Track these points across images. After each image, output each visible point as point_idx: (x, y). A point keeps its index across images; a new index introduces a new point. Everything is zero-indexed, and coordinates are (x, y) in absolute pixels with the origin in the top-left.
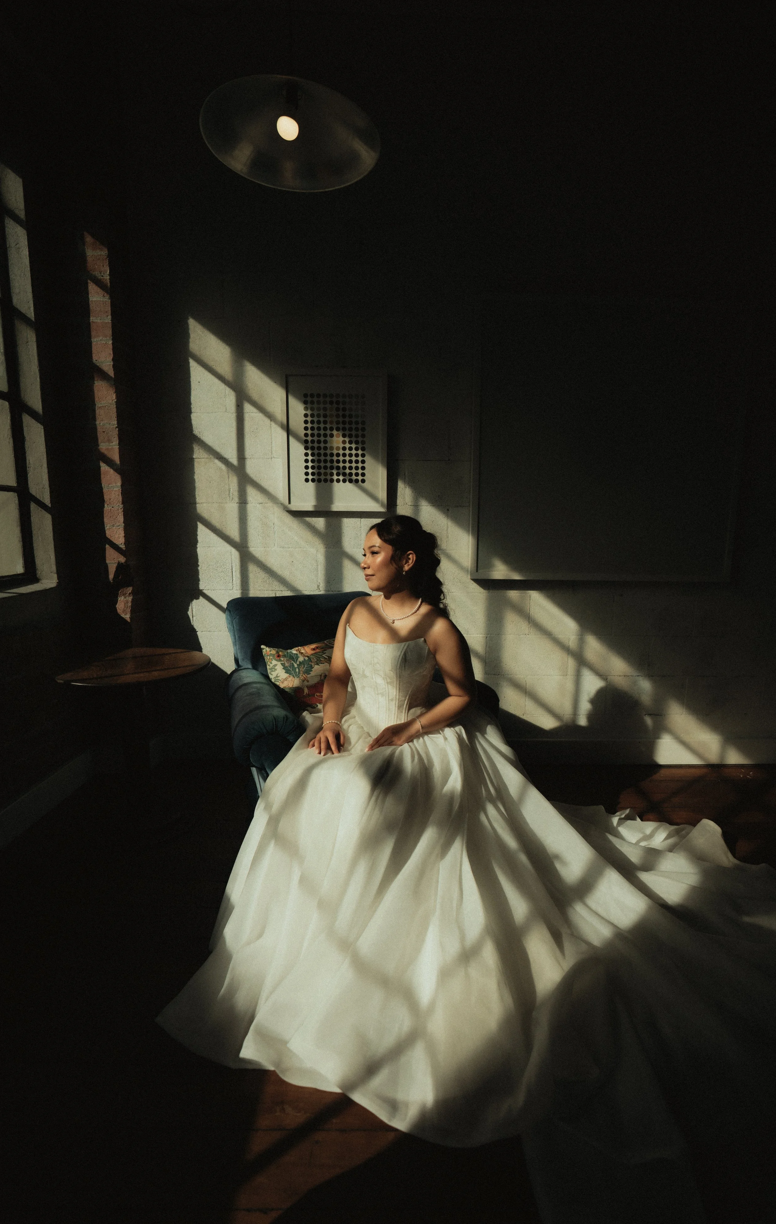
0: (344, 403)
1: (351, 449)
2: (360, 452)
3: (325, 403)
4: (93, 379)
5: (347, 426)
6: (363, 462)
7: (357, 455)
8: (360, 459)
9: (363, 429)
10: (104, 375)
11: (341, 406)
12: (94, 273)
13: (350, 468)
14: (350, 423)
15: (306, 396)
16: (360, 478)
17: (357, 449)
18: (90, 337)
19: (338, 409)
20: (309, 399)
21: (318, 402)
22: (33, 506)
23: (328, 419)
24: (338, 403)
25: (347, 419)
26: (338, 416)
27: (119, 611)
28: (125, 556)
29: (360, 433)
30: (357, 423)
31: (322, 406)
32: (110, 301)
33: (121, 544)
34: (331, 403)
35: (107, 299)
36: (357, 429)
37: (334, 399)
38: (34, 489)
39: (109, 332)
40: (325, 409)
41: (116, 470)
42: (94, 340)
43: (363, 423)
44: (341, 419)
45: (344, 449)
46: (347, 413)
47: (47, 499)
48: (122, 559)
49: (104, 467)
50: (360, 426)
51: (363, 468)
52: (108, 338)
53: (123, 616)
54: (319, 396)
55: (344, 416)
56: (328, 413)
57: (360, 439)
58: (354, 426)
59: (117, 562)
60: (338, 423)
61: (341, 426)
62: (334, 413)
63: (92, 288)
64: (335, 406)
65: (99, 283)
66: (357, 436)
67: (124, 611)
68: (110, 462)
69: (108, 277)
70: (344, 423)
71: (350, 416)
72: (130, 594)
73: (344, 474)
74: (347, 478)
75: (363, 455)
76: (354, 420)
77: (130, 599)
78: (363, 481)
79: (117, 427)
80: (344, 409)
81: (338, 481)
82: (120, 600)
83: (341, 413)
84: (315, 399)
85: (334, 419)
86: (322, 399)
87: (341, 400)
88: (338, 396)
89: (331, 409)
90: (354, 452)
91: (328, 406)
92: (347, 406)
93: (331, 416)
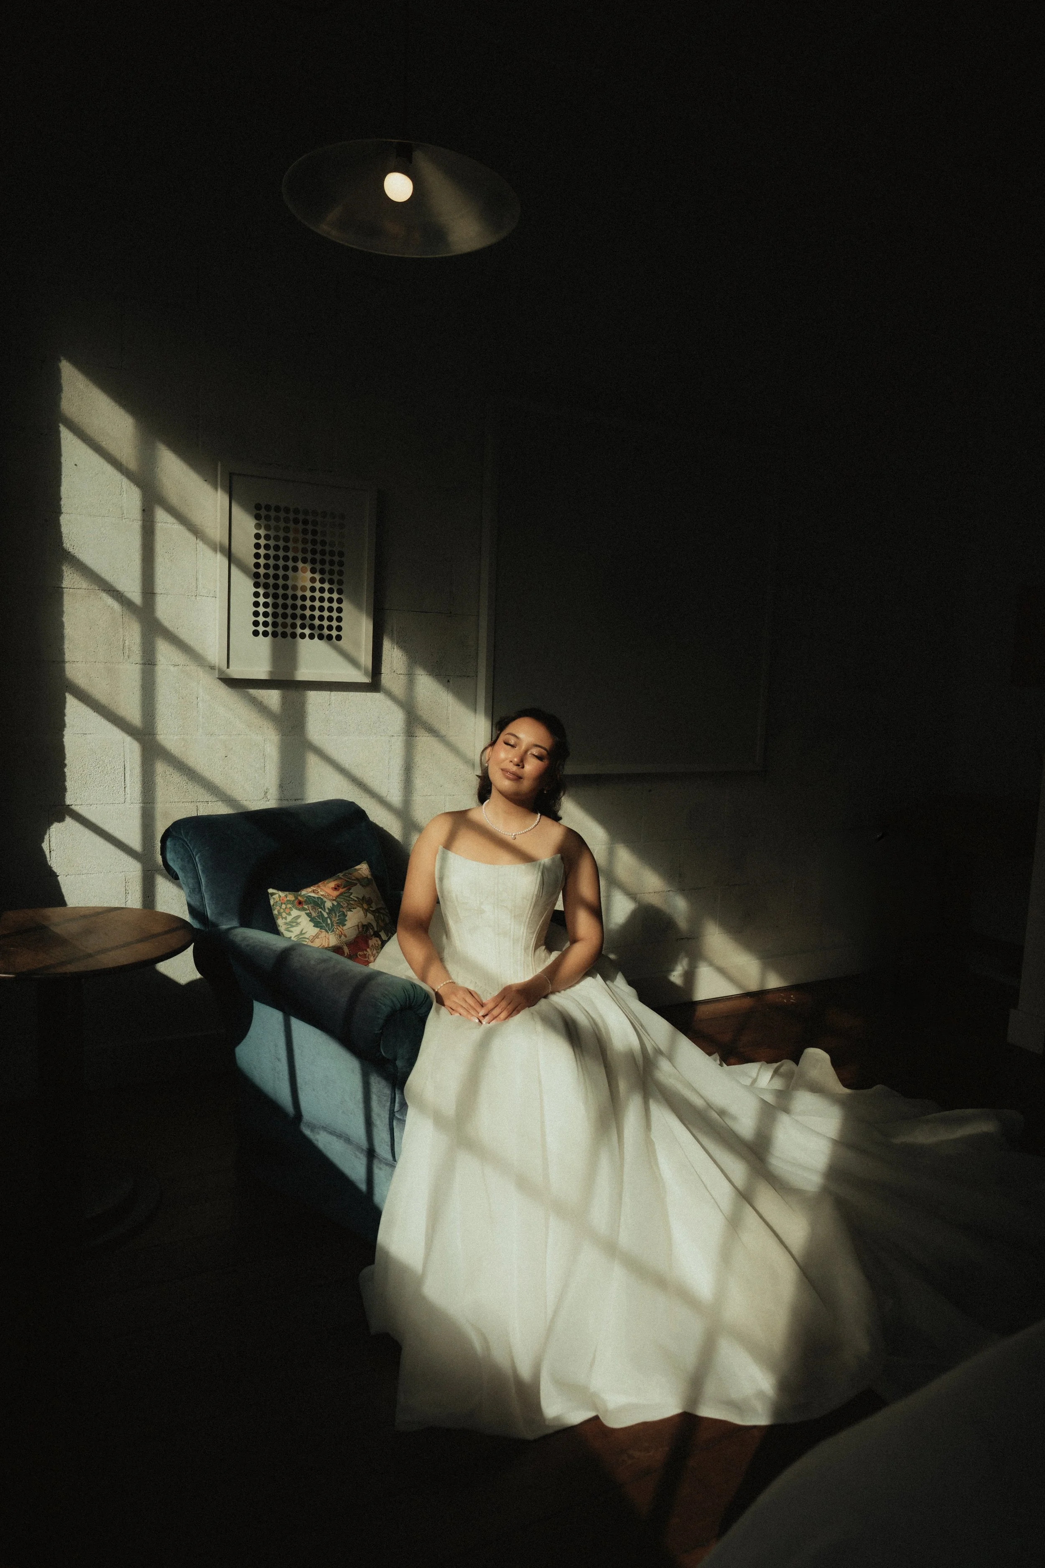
0: (315, 523)
1: (322, 590)
2: (335, 596)
3: (286, 520)
5: (318, 557)
6: (340, 610)
7: (331, 600)
8: (335, 605)
9: (341, 564)
11: (310, 527)
13: (321, 618)
14: (323, 553)
15: (258, 507)
16: (334, 633)
17: (331, 591)
19: (305, 532)
20: (263, 512)
21: (277, 519)
23: (291, 545)
24: (305, 522)
25: (319, 547)
26: (305, 541)
29: (336, 568)
30: (332, 553)
31: (282, 525)
34: (296, 521)
36: (332, 563)
37: (301, 517)
40: (287, 530)
43: (341, 554)
44: (309, 546)
45: (313, 590)
46: (319, 538)
50: (336, 559)
51: (339, 619)
54: (277, 509)
55: (314, 542)
56: (291, 535)
57: (336, 577)
58: (327, 558)
60: (304, 551)
61: (309, 556)
62: (300, 536)
64: (300, 526)
66: (331, 572)
70: (314, 552)
71: (324, 543)
73: (312, 627)
74: (316, 632)
75: (340, 601)
76: (327, 548)
78: (339, 638)
80: (314, 532)
81: (303, 636)
83: (309, 537)
84: (273, 514)
85: (300, 546)
86: (282, 515)
87: (310, 518)
88: (306, 512)
89: (296, 531)
90: (326, 595)
91: (291, 525)
92: (319, 528)
93: (296, 541)
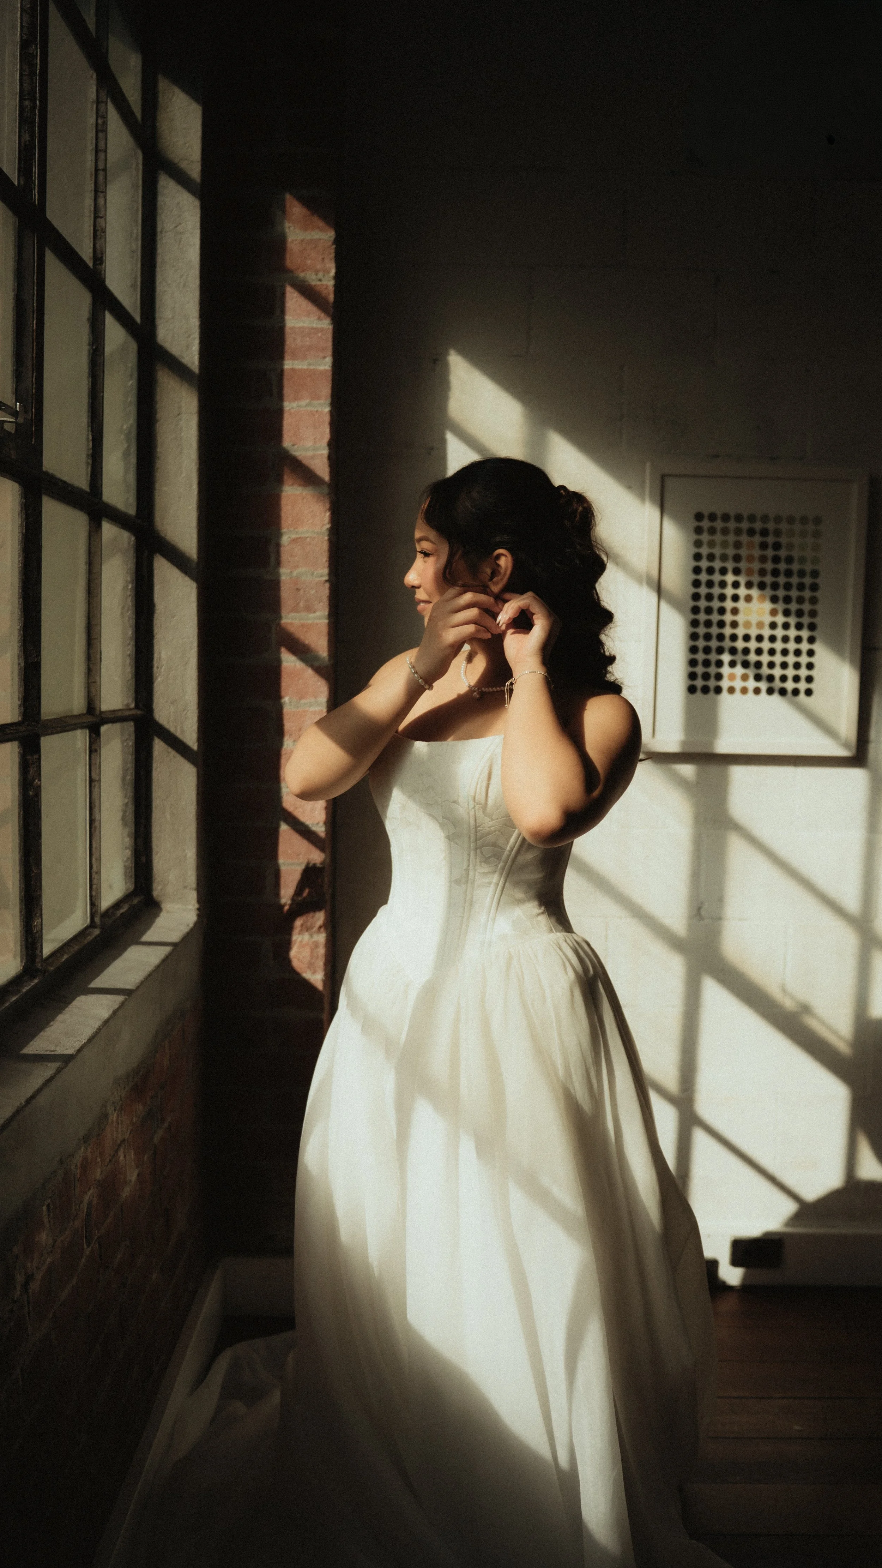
0: (778, 533)
1: (786, 626)
2: (805, 634)
3: (738, 532)
4: (280, 481)
5: (782, 580)
6: (811, 653)
7: (798, 640)
8: (805, 646)
9: (814, 587)
10: (307, 476)
11: (770, 540)
12: (302, 275)
13: (784, 666)
14: (789, 573)
15: (699, 517)
16: (802, 686)
17: (799, 627)
18: (281, 397)
19: (763, 546)
20: (706, 524)
21: (725, 531)
22: (159, 746)
23: (743, 565)
24: (764, 533)
25: (782, 566)
26: (763, 559)
27: (296, 964)
28: (322, 849)
29: (807, 594)
30: (802, 573)
31: (731, 538)
32: (331, 327)
33: (318, 823)
34: (751, 532)
35: (325, 324)
36: (801, 587)
37: (758, 526)
38: (163, 713)
39: (325, 390)
40: (738, 545)
41: (319, 670)
42: (289, 406)
43: (815, 574)
44: (769, 566)
45: (773, 626)
46: (783, 553)
47: (190, 735)
48: (317, 857)
49: (289, 661)
50: (808, 580)
51: (810, 666)
52: (322, 401)
53: (308, 975)
54: (726, 518)
55: (776, 560)
56: (744, 552)
57: (806, 607)
58: (795, 580)
59: (306, 861)
60: (762, 572)
61: (769, 579)
62: (757, 553)
63: (294, 301)
64: (757, 539)
65: (310, 293)
66: (799, 600)
67: (311, 966)
68: (301, 651)
69: (332, 283)
70: (775, 573)
71: (789, 560)
72: (320, 927)
73: (770, 678)
74: (776, 686)
75: (811, 640)
76: (795, 567)
77: (321, 938)
78: (809, 692)
79: (326, 581)
80: (777, 546)
81: (757, 691)
82: (301, 942)
83: (770, 553)
84: (719, 524)
85: (756, 566)
86: (732, 525)
87: (771, 526)
88: (765, 518)
89: (750, 545)
90: (792, 633)
91: (744, 538)
92: (783, 540)
93: (750, 559)
